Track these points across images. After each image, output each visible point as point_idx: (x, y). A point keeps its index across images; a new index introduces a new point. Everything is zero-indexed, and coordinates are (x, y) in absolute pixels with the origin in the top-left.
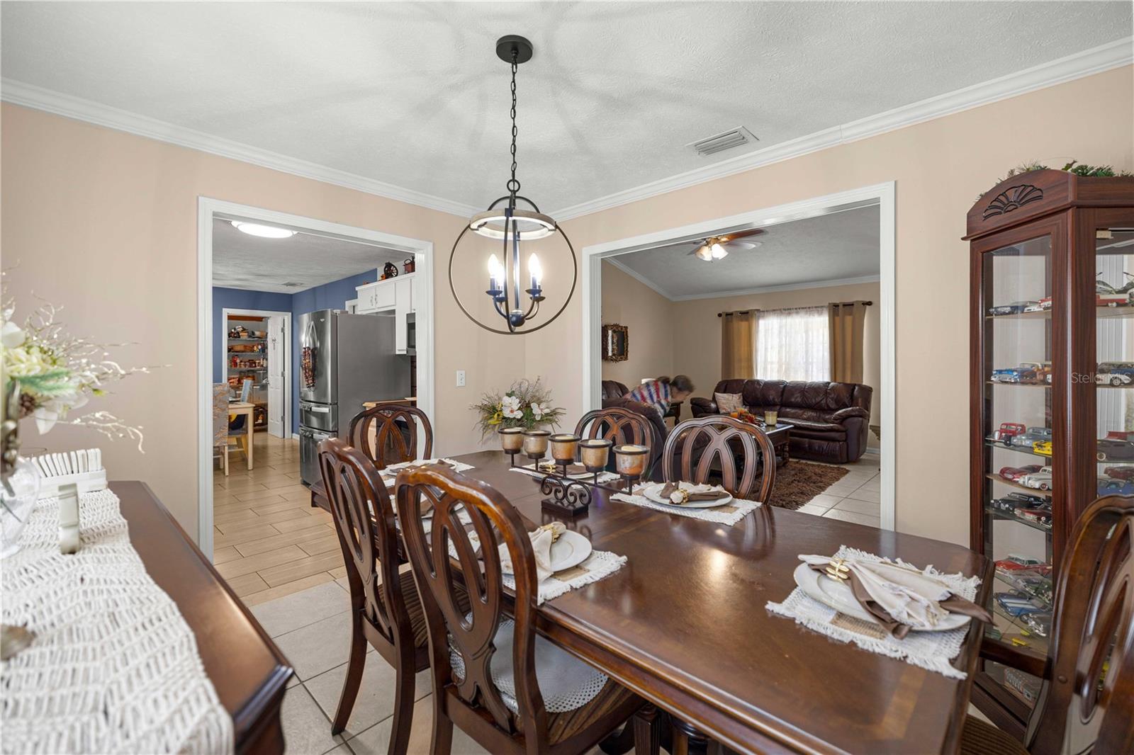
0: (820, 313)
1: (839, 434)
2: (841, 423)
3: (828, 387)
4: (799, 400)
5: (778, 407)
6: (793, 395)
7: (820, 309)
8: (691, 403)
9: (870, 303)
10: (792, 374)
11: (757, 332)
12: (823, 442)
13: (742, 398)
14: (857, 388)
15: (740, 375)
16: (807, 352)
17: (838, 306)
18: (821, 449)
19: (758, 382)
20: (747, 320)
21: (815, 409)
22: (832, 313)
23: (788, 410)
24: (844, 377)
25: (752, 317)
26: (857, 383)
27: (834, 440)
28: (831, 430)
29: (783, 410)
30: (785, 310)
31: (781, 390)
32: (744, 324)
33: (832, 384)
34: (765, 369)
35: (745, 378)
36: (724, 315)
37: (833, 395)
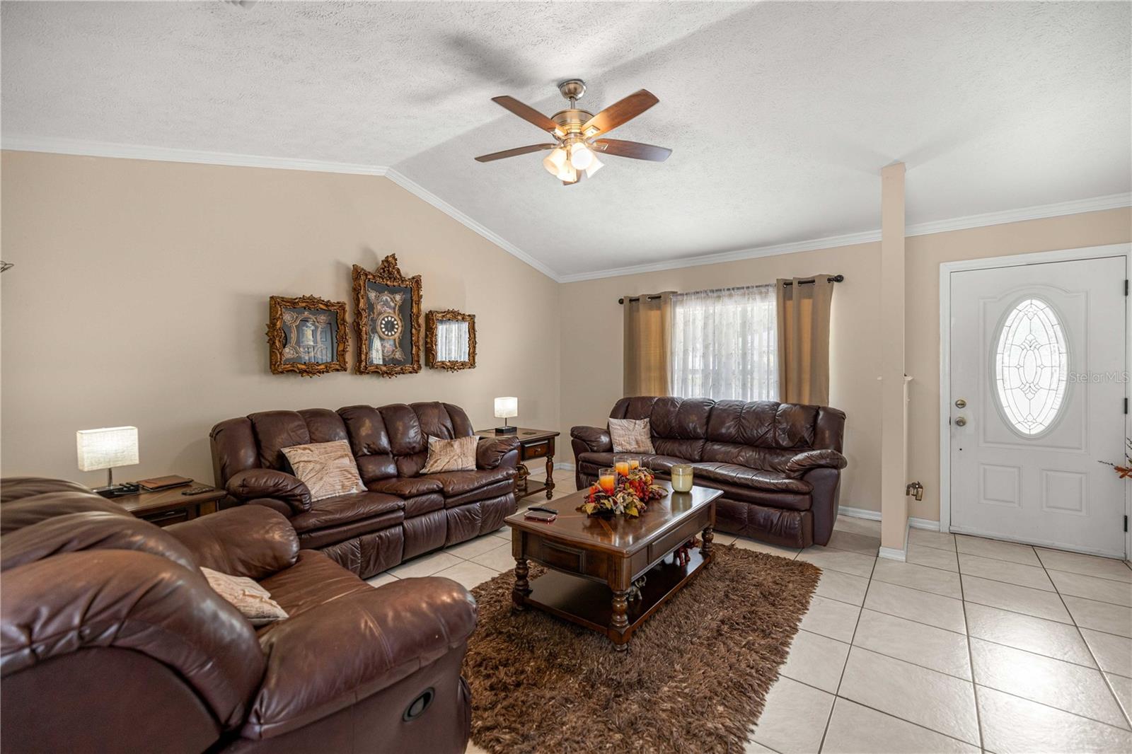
0: (764, 296)
1: (799, 498)
2: (801, 478)
3: (777, 411)
4: (733, 430)
5: (701, 443)
6: (723, 423)
7: (763, 290)
8: (572, 435)
9: (839, 279)
10: (723, 389)
11: (673, 325)
12: (772, 511)
13: (648, 426)
14: (821, 413)
15: (650, 390)
16: (744, 355)
17: (791, 284)
18: (769, 523)
19: (672, 401)
20: (659, 308)
21: (756, 447)
22: (781, 294)
23: (716, 447)
24: (800, 394)
25: (666, 302)
26: (821, 406)
27: (791, 508)
28: (786, 490)
29: (709, 446)
30: (712, 291)
31: (706, 414)
32: (654, 315)
33: (783, 406)
34: (684, 381)
35: (655, 394)
36: (626, 302)
37: (784, 425)
